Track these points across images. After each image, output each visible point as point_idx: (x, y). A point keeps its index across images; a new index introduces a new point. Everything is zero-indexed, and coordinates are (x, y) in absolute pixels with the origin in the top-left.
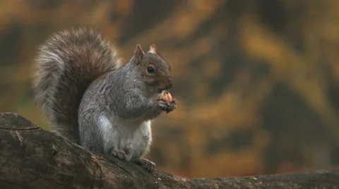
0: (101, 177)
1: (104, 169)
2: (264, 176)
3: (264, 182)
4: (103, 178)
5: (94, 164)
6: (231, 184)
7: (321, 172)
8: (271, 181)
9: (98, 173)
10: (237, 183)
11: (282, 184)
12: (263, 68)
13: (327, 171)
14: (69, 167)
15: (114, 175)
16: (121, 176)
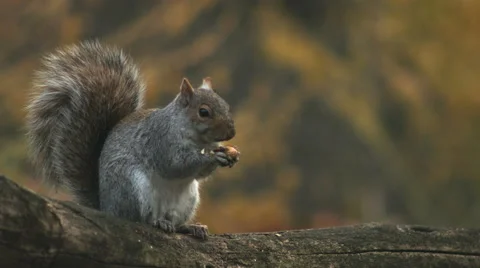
0: (60, 234)
1: (64, 222)
2: (292, 232)
3: (291, 240)
4: (63, 236)
5: (51, 215)
6: (244, 242)
7: (371, 225)
8: (301, 238)
9: (56, 227)
10: (253, 241)
11: (316, 243)
12: (289, 78)
13: (379, 224)
14: (14, 220)
15: (78, 230)
16: (88, 232)
